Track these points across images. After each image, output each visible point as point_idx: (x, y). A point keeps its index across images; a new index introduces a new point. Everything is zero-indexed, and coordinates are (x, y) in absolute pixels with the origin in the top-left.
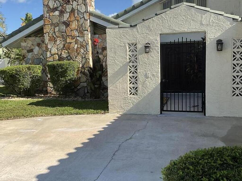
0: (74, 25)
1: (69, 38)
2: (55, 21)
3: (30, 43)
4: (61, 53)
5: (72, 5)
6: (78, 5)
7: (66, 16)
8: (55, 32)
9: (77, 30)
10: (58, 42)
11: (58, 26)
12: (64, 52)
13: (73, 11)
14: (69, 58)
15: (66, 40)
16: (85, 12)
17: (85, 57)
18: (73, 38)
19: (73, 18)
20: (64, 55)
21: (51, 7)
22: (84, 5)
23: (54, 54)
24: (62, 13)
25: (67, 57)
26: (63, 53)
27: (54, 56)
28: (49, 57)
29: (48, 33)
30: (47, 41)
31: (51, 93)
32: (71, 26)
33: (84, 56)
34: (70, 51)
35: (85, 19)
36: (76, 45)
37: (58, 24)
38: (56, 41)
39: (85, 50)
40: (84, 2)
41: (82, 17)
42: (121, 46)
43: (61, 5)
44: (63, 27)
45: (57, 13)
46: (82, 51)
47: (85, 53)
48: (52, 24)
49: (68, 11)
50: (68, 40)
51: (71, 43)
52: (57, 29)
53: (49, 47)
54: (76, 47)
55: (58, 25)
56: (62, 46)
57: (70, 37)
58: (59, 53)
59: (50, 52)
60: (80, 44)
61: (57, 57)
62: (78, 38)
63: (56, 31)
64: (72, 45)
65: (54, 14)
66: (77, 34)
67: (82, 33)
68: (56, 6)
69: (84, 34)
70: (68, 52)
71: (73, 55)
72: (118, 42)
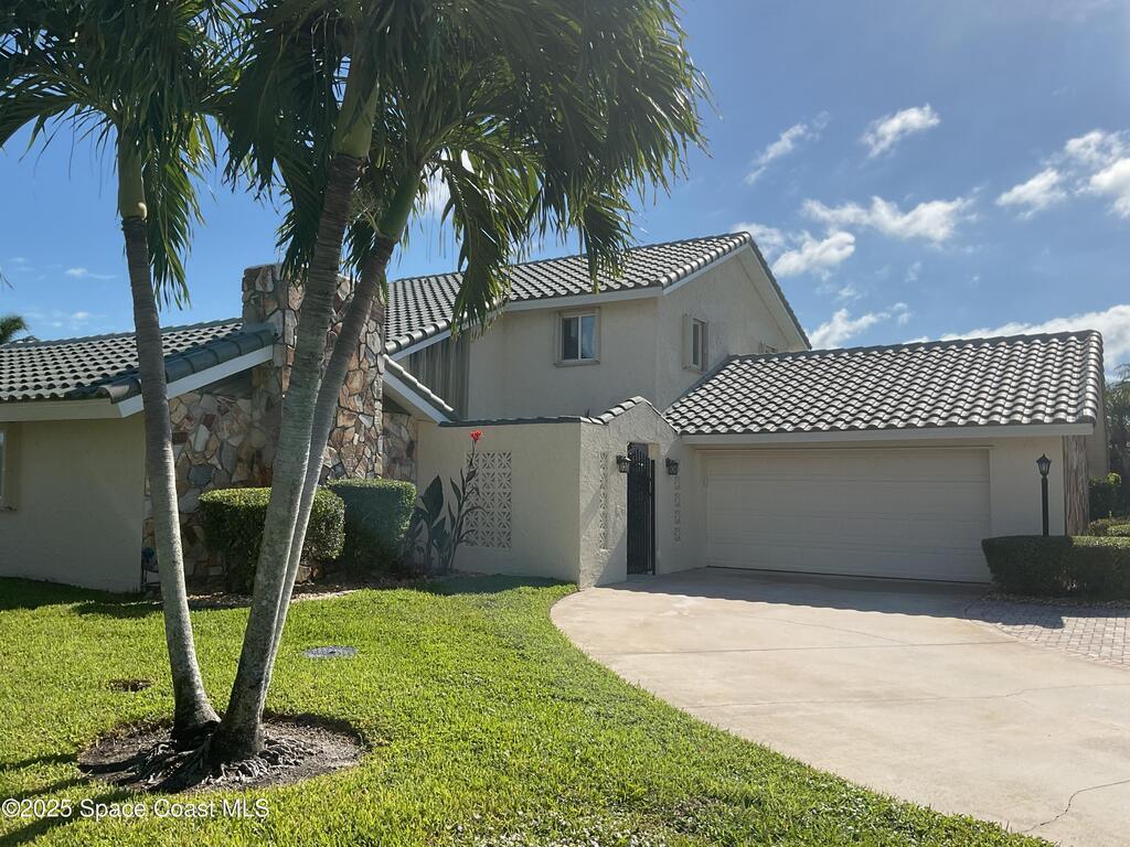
0: (357, 382)
1: (344, 415)
3: (183, 410)
6: (368, 333)
9: (361, 395)
12: (329, 452)
14: (338, 469)
16: (381, 354)
17: (373, 470)
18: (350, 418)
19: (353, 364)
22: (380, 336)
25: (334, 467)
32: (350, 383)
33: (370, 467)
34: (341, 450)
35: (378, 372)
36: (357, 436)
39: (374, 451)
41: (372, 364)
42: (594, 457)
46: (368, 453)
47: (374, 458)
50: (341, 421)
51: (345, 428)
54: (356, 442)
57: (346, 412)
60: (365, 435)
62: (360, 417)
64: (350, 434)
66: (358, 404)
67: (371, 404)
69: (374, 410)
70: (339, 453)
71: (349, 463)
72: (591, 449)
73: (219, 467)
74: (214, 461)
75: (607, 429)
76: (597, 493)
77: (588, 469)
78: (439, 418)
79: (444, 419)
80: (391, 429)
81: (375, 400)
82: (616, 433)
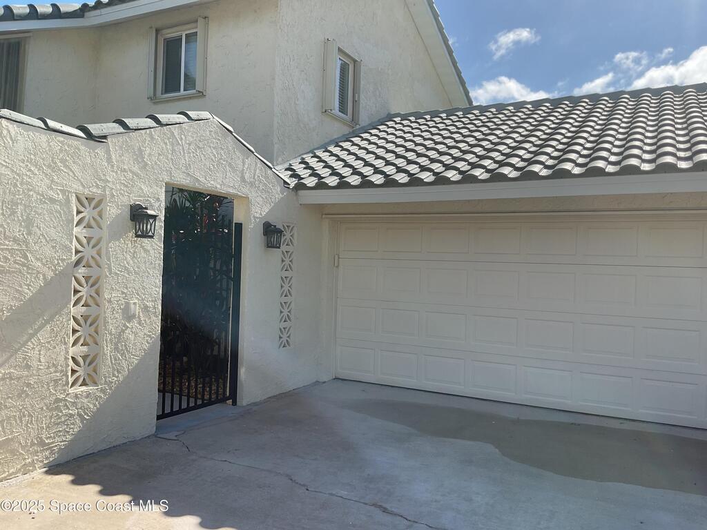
42: (52, 201)
72: (40, 183)
75: (100, 150)
76: (62, 276)
77: (29, 223)
82: (128, 162)
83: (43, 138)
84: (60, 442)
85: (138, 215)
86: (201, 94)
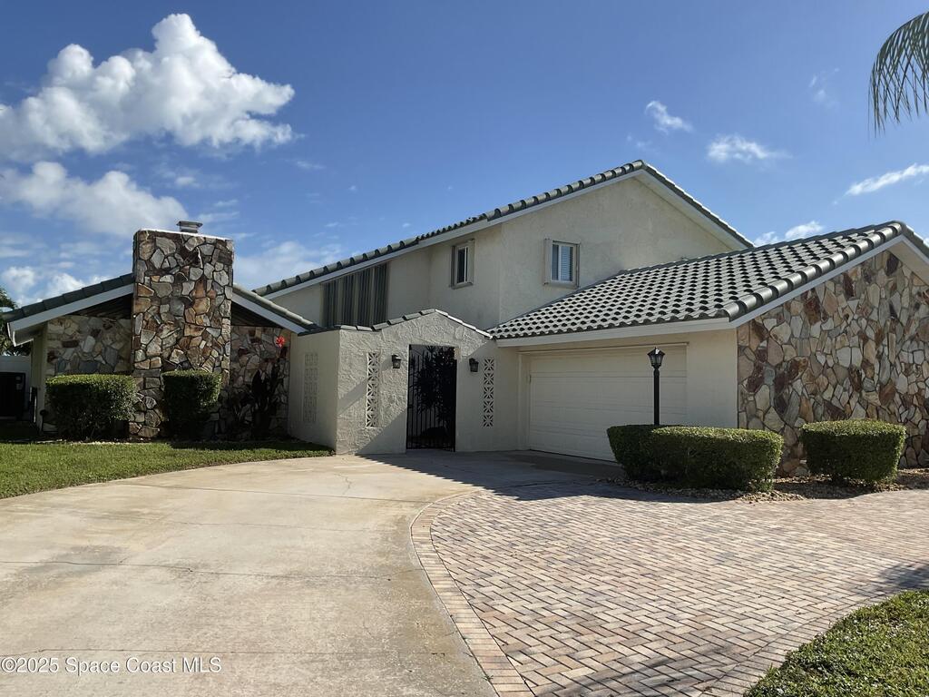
0: (203, 306)
1: (190, 328)
2: (162, 293)
3: (74, 327)
4: (170, 355)
5: (203, 269)
6: (215, 271)
7: (188, 288)
8: (159, 314)
9: (208, 314)
10: (165, 333)
11: (168, 303)
12: (177, 353)
13: (203, 280)
14: (186, 365)
15: (182, 332)
16: (228, 285)
17: (220, 366)
18: (197, 330)
19: (201, 293)
20: (176, 359)
21: (157, 266)
22: (227, 273)
23: (155, 356)
24: (179, 280)
25: (181, 363)
26: (174, 355)
27: (154, 359)
28: (139, 360)
29: (144, 313)
30: (139, 329)
31: (137, 434)
32: (197, 306)
33: (217, 364)
34: (189, 352)
35: (226, 298)
36: (204, 343)
37: (168, 298)
38: (162, 331)
39: (222, 353)
40: (226, 269)
41: (220, 293)
42: (360, 356)
43: (178, 265)
44: (181, 307)
45: (168, 279)
46: (215, 354)
47: (221, 357)
48: (155, 298)
49: (194, 279)
50: (188, 332)
51: (192, 337)
52: (165, 309)
53: (144, 340)
54: (202, 346)
55: (168, 300)
56: (172, 341)
57: (192, 326)
58: (166, 355)
59: (145, 351)
60: (212, 341)
61: (159, 362)
62: (207, 329)
63: (162, 311)
64: (195, 342)
65: (163, 279)
66: (207, 321)
67: (218, 320)
68: (167, 265)
69: (221, 325)
70: (186, 354)
71: (195, 360)
72: (355, 350)
73: (104, 362)
74: (100, 358)
75: (378, 335)
76: (363, 384)
77: (351, 365)
78: (298, 329)
79: (303, 330)
80: (263, 338)
81: (223, 318)
82: (391, 338)
83: (356, 333)
84: (361, 446)
85: (395, 360)
86: (471, 284)
